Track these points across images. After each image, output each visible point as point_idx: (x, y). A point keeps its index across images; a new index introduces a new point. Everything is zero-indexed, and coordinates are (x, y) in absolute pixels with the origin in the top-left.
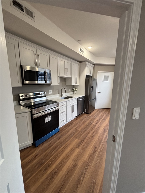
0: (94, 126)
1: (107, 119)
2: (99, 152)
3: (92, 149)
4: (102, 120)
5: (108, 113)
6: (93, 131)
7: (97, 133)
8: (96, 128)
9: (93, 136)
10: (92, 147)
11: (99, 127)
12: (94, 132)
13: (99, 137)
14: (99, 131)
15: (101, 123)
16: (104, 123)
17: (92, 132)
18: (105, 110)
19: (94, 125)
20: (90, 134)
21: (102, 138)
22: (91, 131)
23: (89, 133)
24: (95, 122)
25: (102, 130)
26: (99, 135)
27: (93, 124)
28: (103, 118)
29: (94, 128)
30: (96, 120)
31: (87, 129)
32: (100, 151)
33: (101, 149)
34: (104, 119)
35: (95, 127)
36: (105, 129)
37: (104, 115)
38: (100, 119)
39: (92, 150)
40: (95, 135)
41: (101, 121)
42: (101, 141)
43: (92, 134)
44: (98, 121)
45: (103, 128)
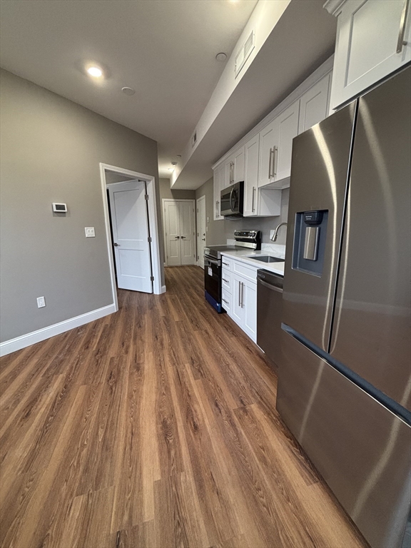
0: (176, 362)
7: (155, 348)
8: (167, 359)
9: (156, 337)
10: (146, 325)
13: (143, 342)
17: (166, 342)
19: (181, 366)
21: (135, 344)
22: (172, 344)
23: (171, 338)
24: (192, 381)
25: (146, 362)
26: (147, 346)
27: (187, 366)
29: (170, 355)
31: (184, 343)
41: (171, 403)
42: (135, 339)
44: (185, 393)
45: (145, 372)
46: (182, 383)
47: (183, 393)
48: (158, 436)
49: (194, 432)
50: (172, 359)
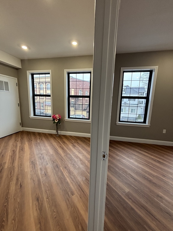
1: (25, 148)
2: (47, 198)
3: (35, 206)
4: (19, 152)
5: (22, 138)
6: (15, 179)
9: (21, 186)
10: (31, 204)
11: (21, 165)
12: (17, 179)
13: (32, 179)
14: (26, 171)
15: (19, 157)
16: (25, 155)
17: (14, 182)
18: (14, 137)
19: (10, 166)
20: (13, 187)
24: (7, 161)
25: (29, 165)
26: (29, 176)
27: (6, 167)
28: (18, 148)
30: (8, 158)
32: (47, 194)
33: (47, 192)
34: (22, 149)
35: (14, 170)
36: (32, 162)
37: (17, 143)
38: (14, 152)
39: (35, 209)
40: (23, 182)
41: (19, 154)
42: (39, 180)
43: (17, 184)
44: (13, 158)
45: (29, 161)
46: (12, 160)
47: (14, 157)
48: (24, 148)
49: (14, 150)
50: (13, 170)
